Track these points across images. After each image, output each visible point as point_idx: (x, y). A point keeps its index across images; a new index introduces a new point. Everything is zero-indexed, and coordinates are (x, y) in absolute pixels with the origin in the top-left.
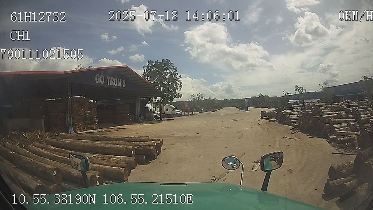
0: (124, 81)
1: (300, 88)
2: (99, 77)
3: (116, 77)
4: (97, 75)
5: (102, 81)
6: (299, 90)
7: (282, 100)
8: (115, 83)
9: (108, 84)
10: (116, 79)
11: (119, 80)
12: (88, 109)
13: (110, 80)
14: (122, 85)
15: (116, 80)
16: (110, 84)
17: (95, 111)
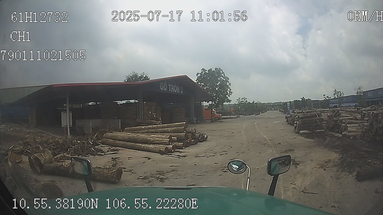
0: (182, 87)
1: (339, 92)
2: (163, 85)
3: (175, 84)
4: (162, 83)
5: (165, 88)
6: (337, 95)
7: (323, 103)
8: (175, 90)
9: (170, 91)
10: (175, 86)
11: (178, 87)
12: (155, 112)
13: (171, 87)
14: (180, 92)
15: (175, 88)
16: (171, 90)
17: (159, 114)
